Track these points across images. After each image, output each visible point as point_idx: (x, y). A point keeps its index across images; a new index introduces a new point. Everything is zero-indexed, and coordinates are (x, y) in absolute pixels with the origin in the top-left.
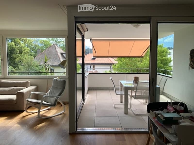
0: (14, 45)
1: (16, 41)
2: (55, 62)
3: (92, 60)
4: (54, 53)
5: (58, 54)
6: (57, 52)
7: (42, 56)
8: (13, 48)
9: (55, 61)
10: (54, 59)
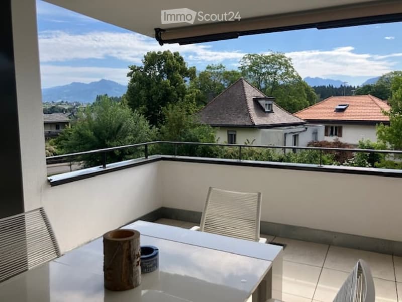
0: (169, 85)
1: (174, 77)
2: (239, 117)
3: (335, 113)
4: (238, 98)
5: (248, 99)
6: (245, 94)
7: (215, 106)
8: (166, 90)
9: (239, 115)
10: (236, 111)
